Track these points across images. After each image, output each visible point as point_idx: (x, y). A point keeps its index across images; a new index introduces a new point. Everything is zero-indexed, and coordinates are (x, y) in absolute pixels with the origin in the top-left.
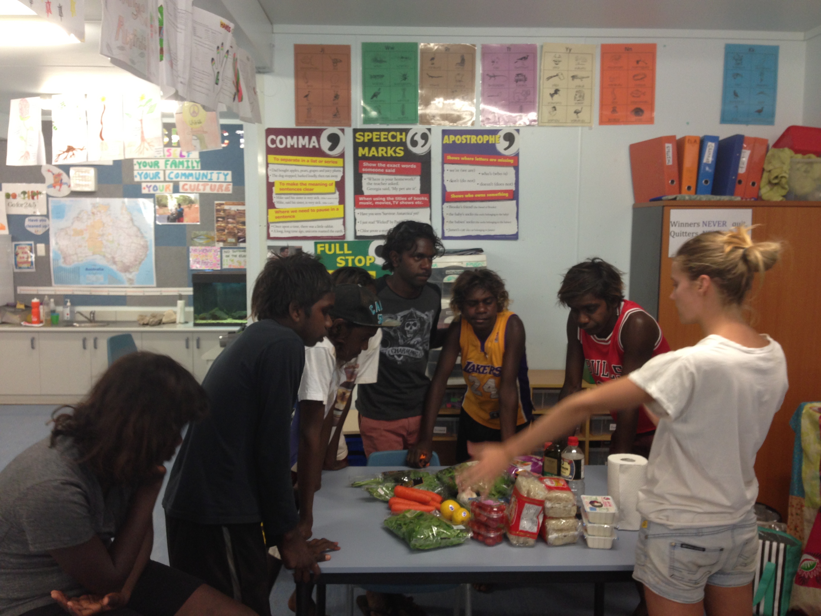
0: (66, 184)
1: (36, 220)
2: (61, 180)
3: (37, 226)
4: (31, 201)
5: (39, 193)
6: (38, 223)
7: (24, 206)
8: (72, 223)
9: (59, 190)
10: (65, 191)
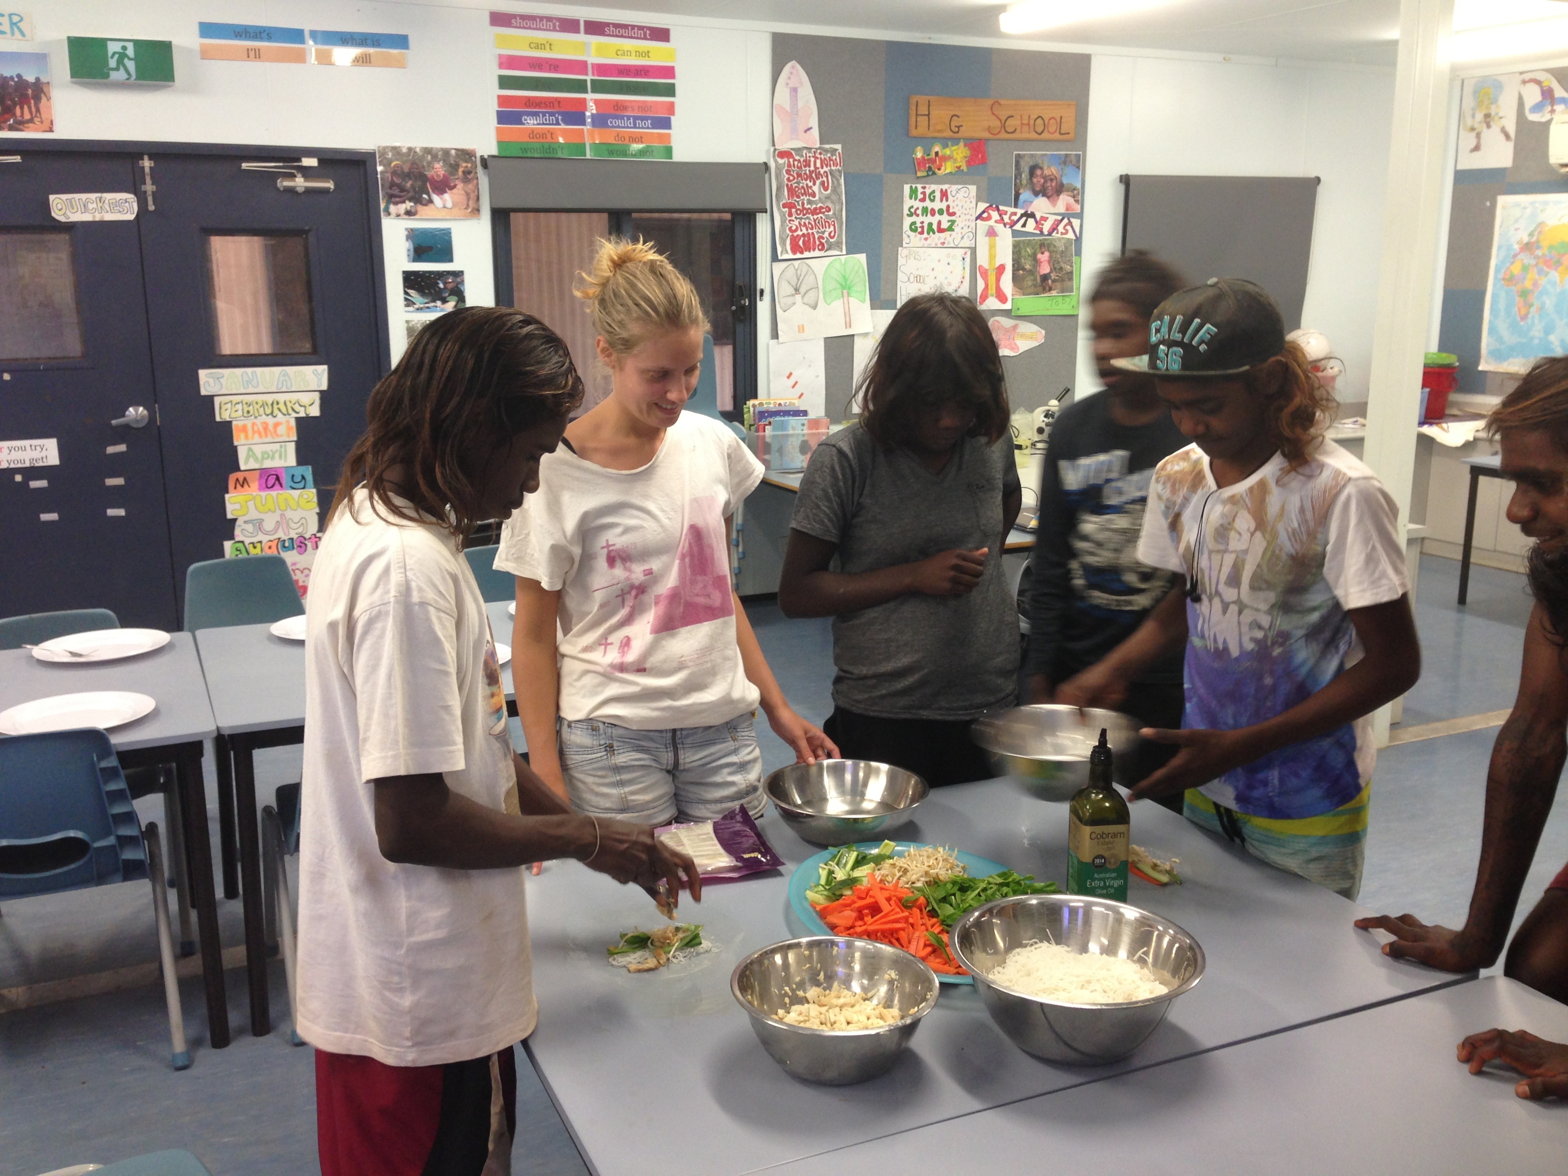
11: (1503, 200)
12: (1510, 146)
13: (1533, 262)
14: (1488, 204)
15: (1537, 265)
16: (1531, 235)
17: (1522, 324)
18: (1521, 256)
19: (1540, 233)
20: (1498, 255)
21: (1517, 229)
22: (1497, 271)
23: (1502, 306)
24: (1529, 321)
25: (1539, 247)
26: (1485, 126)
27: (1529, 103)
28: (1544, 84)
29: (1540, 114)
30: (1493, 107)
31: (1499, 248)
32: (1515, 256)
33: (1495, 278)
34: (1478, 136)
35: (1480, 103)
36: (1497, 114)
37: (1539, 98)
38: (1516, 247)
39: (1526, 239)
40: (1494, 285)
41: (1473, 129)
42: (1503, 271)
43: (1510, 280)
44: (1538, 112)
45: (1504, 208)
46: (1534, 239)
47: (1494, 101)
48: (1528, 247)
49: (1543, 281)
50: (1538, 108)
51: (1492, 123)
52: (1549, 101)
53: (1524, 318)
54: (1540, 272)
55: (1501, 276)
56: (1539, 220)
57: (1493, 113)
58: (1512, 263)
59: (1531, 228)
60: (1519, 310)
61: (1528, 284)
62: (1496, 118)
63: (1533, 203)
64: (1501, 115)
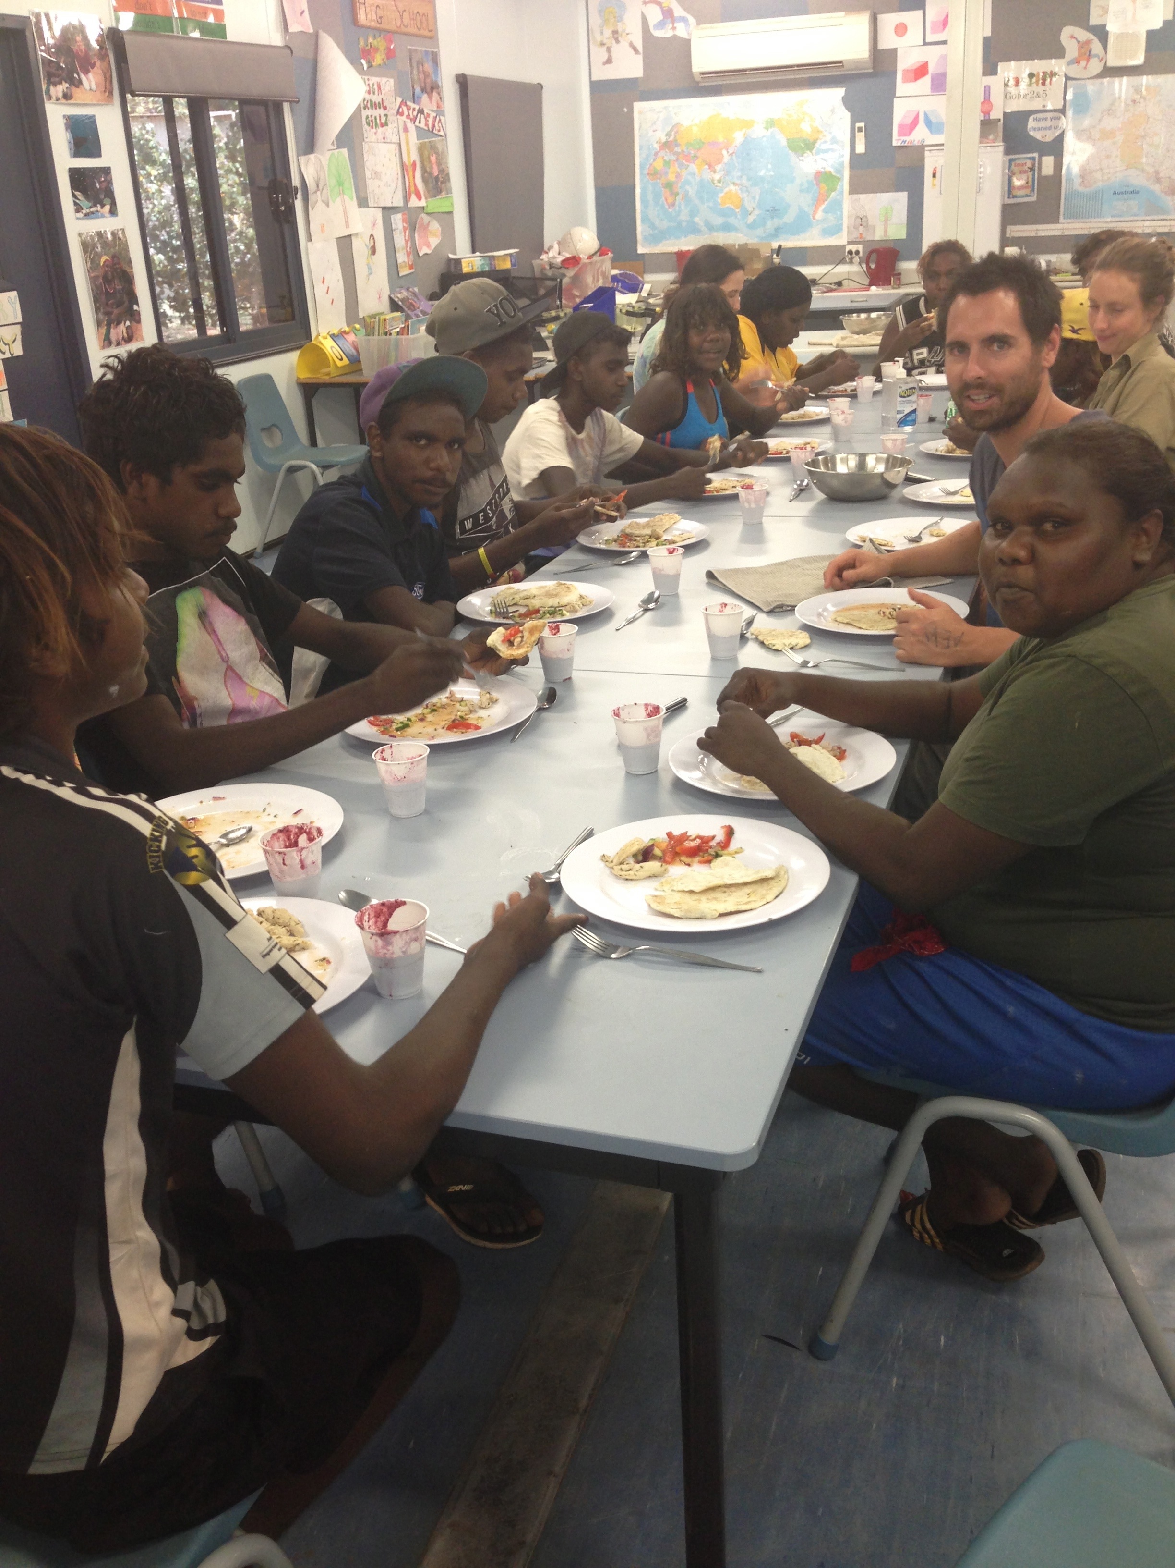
0: (1097, 56)
1: (1046, 119)
2: (1090, 51)
3: (1045, 129)
4: (1040, 89)
5: (1053, 74)
6: (1048, 123)
7: (1028, 97)
8: (1100, 120)
9: (1085, 68)
10: (1095, 67)
11: (639, 107)
12: (639, 59)
13: (674, 158)
14: (625, 110)
15: (677, 160)
16: (668, 135)
17: (670, 210)
18: (662, 153)
19: (677, 132)
20: (640, 154)
21: (654, 131)
22: (642, 168)
23: (650, 197)
24: (677, 208)
25: (677, 145)
26: (614, 42)
27: (652, 23)
28: (664, 5)
30: (620, 24)
31: (641, 148)
32: (656, 154)
33: (641, 174)
34: (609, 50)
35: (606, 22)
36: (624, 30)
37: (660, 17)
38: (656, 146)
39: (664, 139)
40: (641, 180)
41: (602, 44)
42: (647, 167)
43: (654, 174)
44: (662, 29)
45: (640, 113)
46: (671, 138)
47: (620, 19)
48: (667, 145)
49: (684, 173)
50: (660, 25)
52: (669, 20)
53: (673, 204)
54: (681, 166)
55: (646, 172)
56: (674, 122)
58: (654, 160)
59: (668, 129)
60: (666, 200)
61: (672, 177)
63: (665, 108)
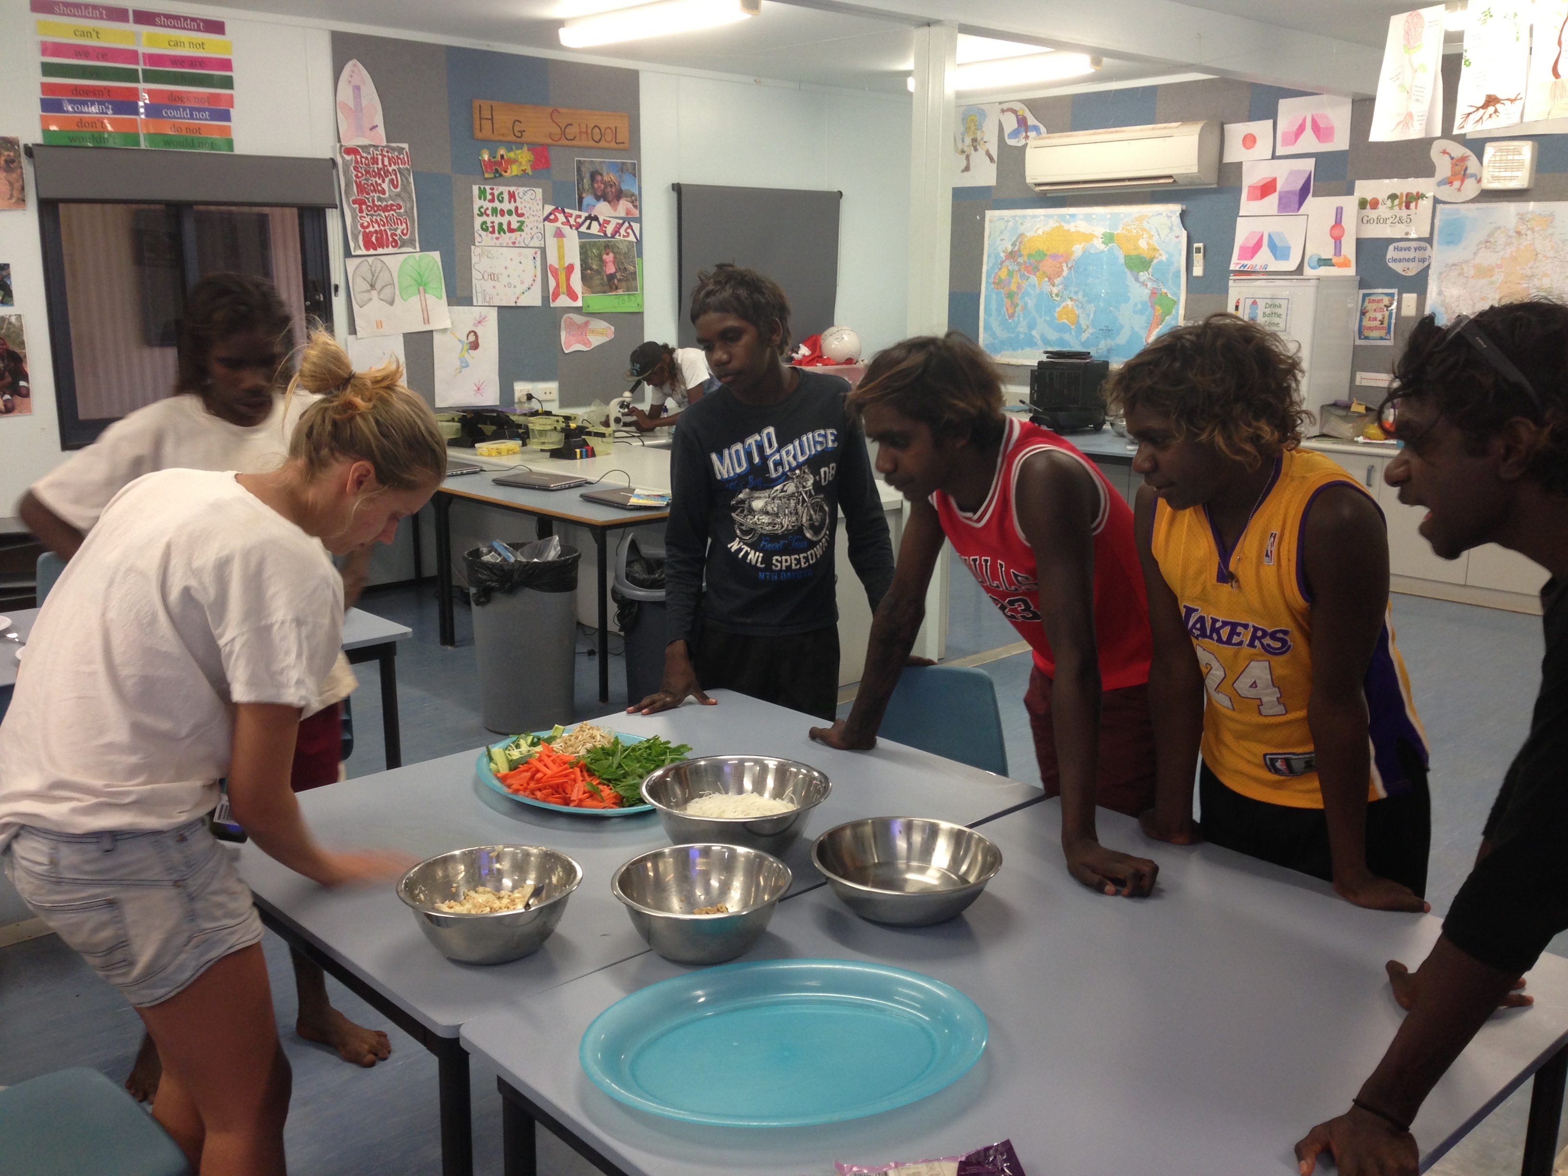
0: (1473, 175)
1: (1409, 249)
2: (1466, 169)
3: (1408, 260)
4: (1404, 212)
5: (1420, 196)
6: (1411, 254)
7: (1389, 221)
8: (1475, 254)
9: (1459, 190)
10: (1471, 189)
11: (990, 214)
12: (994, 166)
13: (1016, 268)
14: (978, 218)
15: (1020, 270)
16: (1014, 245)
17: (1010, 321)
18: (1007, 263)
19: (1021, 242)
20: (988, 262)
21: (1002, 240)
22: (988, 276)
23: (994, 306)
24: (1016, 319)
25: (1021, 256)
26: (973, 149)
27: (1007, 130)
28: (1019, 113)
29: (1017, 140)
30: (979, 132)
31: (989, 256)
32: (1002, 263)
33: (987, 282)
34: (968, 157)
35: (967, 129)
36: (982, 139)
37: (1015, 126)
38: (1002, 255)
39: (1010, 248)
40: (987, 289)
41: (963, 152)
42: (993, 275)
43: (999, 283)
44: (1015, 138)
45: (991, 221)
46: (1016, 248)
47: (979, 127)
48: (1012, 255)
49: (1025, 284)
50: (1015, 134)
51: (978, 147)
52: (1023, 129)
53: (1012, 316)
54: (1023, 276)
55: (991, 280)
56: (1019, 232)
57: (979, 138)
58: (1000, 269)
59: (1014, 239)
60: (1007, 310)
61: (1013, 287)
62: (982, 142)
63: (1014, 217)
64: (985, 140)
